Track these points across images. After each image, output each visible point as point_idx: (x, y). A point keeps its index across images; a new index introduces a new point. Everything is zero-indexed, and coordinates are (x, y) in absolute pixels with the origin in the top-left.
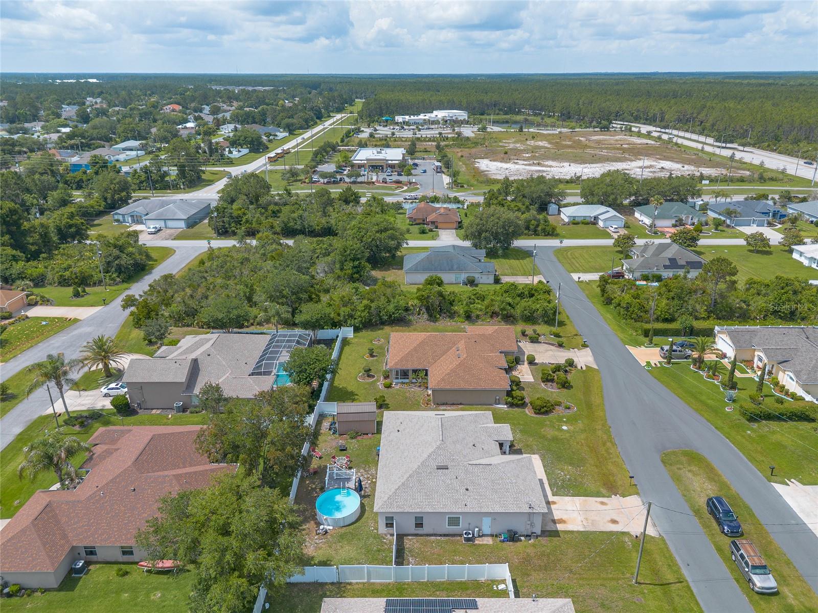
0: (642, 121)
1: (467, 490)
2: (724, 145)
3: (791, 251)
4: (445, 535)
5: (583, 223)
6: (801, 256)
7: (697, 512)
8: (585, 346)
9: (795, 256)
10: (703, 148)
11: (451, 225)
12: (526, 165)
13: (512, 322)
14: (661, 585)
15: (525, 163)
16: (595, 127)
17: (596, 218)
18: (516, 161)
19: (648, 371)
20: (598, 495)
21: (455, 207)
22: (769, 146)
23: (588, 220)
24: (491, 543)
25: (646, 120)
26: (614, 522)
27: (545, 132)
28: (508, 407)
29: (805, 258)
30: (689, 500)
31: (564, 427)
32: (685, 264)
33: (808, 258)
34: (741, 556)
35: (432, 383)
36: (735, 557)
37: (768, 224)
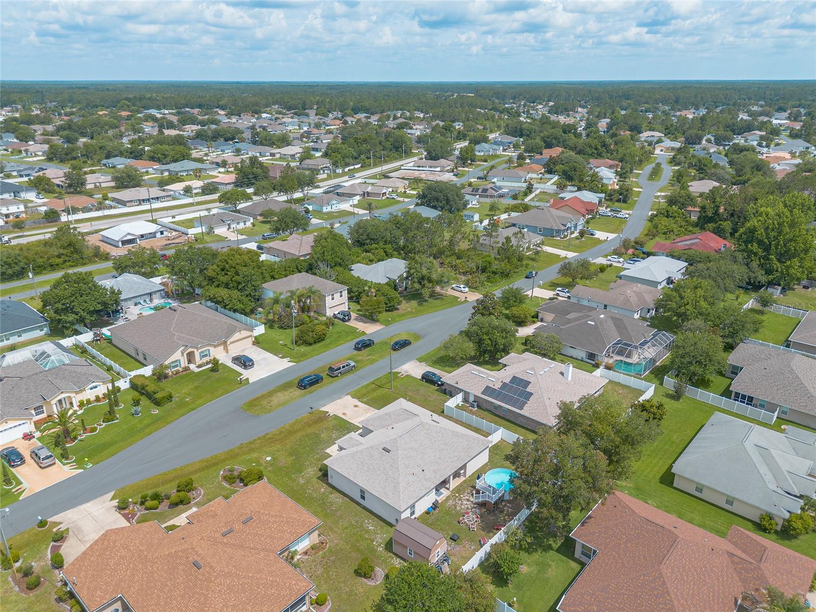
30: (301, 396)
31: (268, 459)
34: (343, 367)
35: (309, 526)
36: (341, 373)
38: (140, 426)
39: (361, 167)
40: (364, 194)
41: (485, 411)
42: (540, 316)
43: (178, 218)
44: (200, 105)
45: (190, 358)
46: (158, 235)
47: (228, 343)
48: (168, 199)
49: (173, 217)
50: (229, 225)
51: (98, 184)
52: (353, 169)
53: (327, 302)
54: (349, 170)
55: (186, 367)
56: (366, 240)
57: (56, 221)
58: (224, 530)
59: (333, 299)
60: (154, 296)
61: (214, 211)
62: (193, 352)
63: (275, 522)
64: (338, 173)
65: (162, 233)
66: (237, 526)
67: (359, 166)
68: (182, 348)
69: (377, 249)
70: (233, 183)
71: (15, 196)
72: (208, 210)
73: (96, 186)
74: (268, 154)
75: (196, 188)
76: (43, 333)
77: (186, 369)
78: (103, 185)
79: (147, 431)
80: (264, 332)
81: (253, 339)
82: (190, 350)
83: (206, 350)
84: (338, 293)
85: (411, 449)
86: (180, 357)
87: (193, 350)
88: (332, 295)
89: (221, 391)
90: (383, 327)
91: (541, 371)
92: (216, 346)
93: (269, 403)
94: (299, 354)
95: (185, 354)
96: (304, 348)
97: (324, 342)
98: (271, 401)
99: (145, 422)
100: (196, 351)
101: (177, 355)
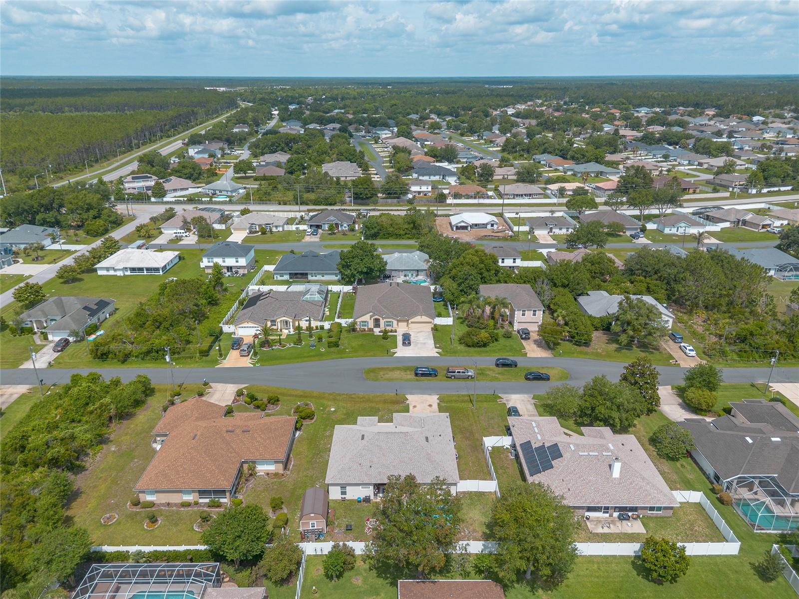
1: (440, 436)
3: (94, 271)
6: (108, 271)
7: (420, 380)
8: (206, 384)
14: (472, 402)
19: (262, 366)
20: (408, 408)
26: (431, 406)
28: (300, 431)
29: (115, 270)
30: (408, 380)
31: (333, 409)
32: (96, 307)
33: (119, 270)
34: (458, 372)
35: (274, 457)
36: (454, 376)
37: (16, 262)
38: (306, 354)
39: (792, 190)
40: (739, 222)
41: (517, 463)
42: (733, 411)
43: (522, 215)
44: (697, 104)
45: (377, 323)
46: (489, 227)
47: (410, 321)
48: (540, 196)
49: (517, 213)
50: (551, 229)
51: (506, 176)
52: (776, 191)
53: (516, 316)
54: (768, 192)
55: (370, 329)
56: (638, 270)
57: (443, 202)
58: (230, 429)
59: (523, 315)
60: (420, 273)
61: (557, 214)
62: (379, 319)
63: (259, 441)
64: (750, 194)
65: (492, 225)
66: (238, 431)
67: (789, 188)
68: (371, 314)
69: (641, 281)
70: (613, 190)
71: (443, 178)
72: (552, 212)
73: (504, 178)
74: (696, 163)
75: (569, 190)
76: (337, 278)
77: (371, 330)
78: (510, 177)
79: (306, 359)
80: (451, 323)
81: (433, 326)
82: (376, 317)
83: (390, 322)
84: (531, 310)
85: (378, 446)
86: (369, 320)
87: (379, 318)
88: (523, 311)
89: (372, 353)
90: (550, 356)
91: (584, 452)
92: (398, 321)
93: (384, 375)
94: (452, 350)
95: (372, 319)
96: (462, 348)
97: (483, 349)
98: (387, 374)
99: (311, 354)
100: (381, 319)
101: (366, 318)
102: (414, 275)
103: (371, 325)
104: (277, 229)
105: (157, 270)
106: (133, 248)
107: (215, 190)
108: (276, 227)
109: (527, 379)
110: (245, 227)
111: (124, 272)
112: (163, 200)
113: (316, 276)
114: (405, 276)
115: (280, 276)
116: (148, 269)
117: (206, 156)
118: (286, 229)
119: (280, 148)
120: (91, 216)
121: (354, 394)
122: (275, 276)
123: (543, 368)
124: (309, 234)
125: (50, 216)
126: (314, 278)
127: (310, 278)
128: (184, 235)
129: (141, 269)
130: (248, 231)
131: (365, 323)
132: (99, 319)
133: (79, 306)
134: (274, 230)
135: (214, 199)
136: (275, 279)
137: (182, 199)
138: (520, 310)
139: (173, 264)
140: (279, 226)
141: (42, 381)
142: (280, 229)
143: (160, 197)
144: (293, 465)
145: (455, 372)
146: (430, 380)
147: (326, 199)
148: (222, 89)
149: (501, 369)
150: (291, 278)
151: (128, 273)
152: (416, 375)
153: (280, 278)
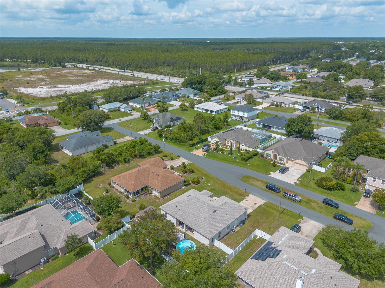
0: (76, 62)
1: (227, 214)
2: (124, 71)
3: (194, 108)
4: (226, 235)
5: (114, 111)
6: (198, 109)
7: (265, 190)
8: (179, 157)
9: (196, 109)
10: (119, 73)
11: (55, 124)
12: (48, 88)
13: (144, 157)
14: (282, 213)
15: (47, 87)
16: (59, 66)
17: (119, 108)
18: (41, 87)
19: (206, 157)
20: (243, 199)
21: (41, 115)
22: (140, 70)
23: (116, 109)
24: (239, 228)
25: (78, 61)
26: (255, 204)
27: (35, 70)
28: (186, 187)
29: (200, 109)
30: (261, 189)
31: (209, 185)
32: (175, 119)
33: (201, 109)
34: (289, 195)
35: (158, 189)
36: (287, 196)
37: (176, 100)
38: (228, 160)
47: (294, 161)
53: (368, 179)
55: (271, 159)
58: (154, 172)
59: (374, 181)
60: (338, 141)
63: (158, 181)
66: (155, 174)
80: (324, 172)
81: (310, 169)
82: (275, 153)
83: (283, 158)
84: (381, 179)
85: (189, 202)
86: (271, 154)
87: (277, 154)
88: (374, 178)
89: (259, 170)
90: (373, 213)
91: (289, 263)
92: (288, 160)
93: (251, 181)
94: (306, 185)
95: (273, 153)
96: (315, 186)
97: (328, 191)
98: (253, 181)
99: (231, 160)
100: (278, 155)
101: (270, 152)
102: (334, 141)
103: (272, 157)
104: (285, 105)
105: (213, 112)
106: (214, 102)
107: (277, 85)
108: (285, 104)
109: (335, 217)
110: (269, 102)
111: (202, 110)
112: (251, 87)
113: (275, 129)
114: (328, 141)
115: (259, 125)
116: (211, 111)
117: (291, 71)
118: (290, 106)
119: (334, 70)
120: (213, 88)
121: (227, 183)
122: (256, 124)
123: (357, 217)
124: (299, 110)
125: (200, 86)
126: (274, 130)
127: (272, 129)
128: (241, 101)
129: (208, 110)
130: (270, 104)
131: (269, 155)
132: (174, 124)
133: (169, 117)
134: (283, 105)
135: (272, 89)
136: (256, 126)
137: (259, 87)
138: (372, 177)
139: (223, 111)
140: (287, 104)
141: (136, 138)
142: (287, 106)
143: (250, 85)
144: (167, 198)
145: (287, 194)
146: (272, 193)
147: (330, 96)
148: (341, 43)
149: (324, 205)
150: (263, 127)
151: (204, 111)
152: (267, 187)
153: (258, 126)
